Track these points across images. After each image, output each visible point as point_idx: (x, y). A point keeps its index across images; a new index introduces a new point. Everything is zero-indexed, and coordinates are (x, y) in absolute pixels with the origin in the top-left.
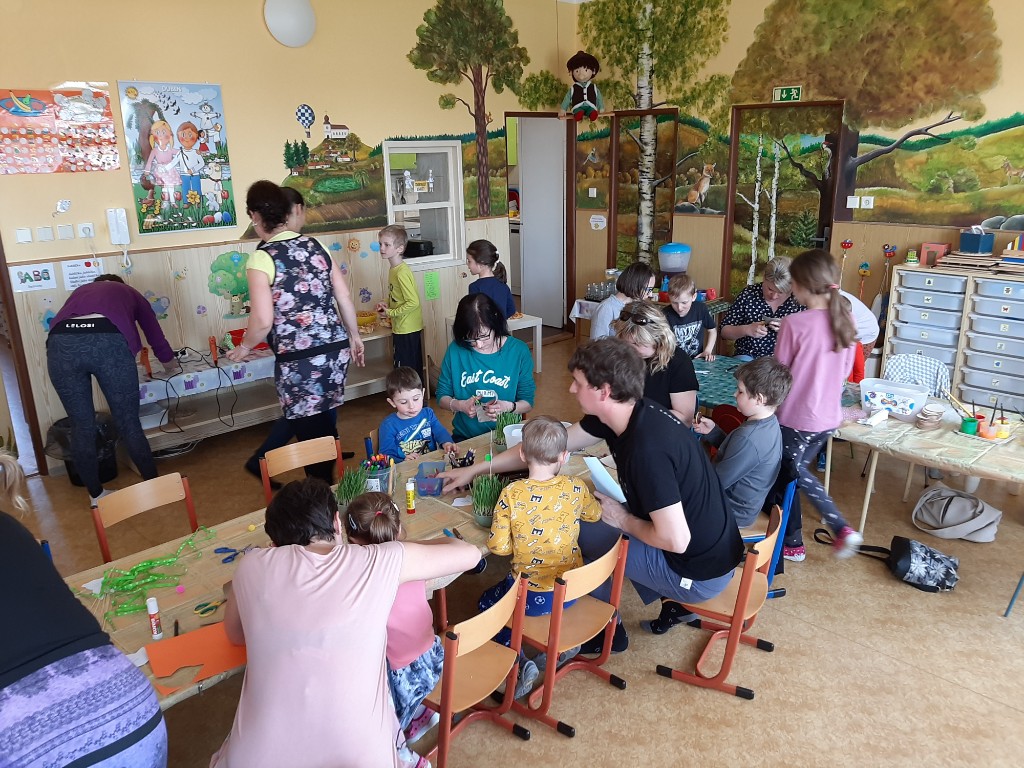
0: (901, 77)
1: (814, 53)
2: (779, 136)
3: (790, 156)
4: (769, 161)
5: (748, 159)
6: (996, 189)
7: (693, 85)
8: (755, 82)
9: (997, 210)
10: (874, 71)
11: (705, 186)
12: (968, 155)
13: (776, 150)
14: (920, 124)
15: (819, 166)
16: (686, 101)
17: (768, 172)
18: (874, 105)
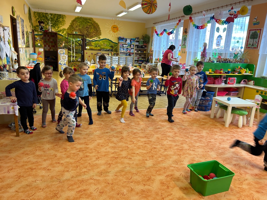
0: (91, 33)
1: (79, 28)
2: (74, 38)
3: (76, 41)
6: (103, 46)
8: (71, 30)
9: (103, 49)
10: (87, 31)
11: (63, 45)
12: (99, 43)
13: (74, 40)
14: (94, 39)
15: (81, 43)
17: (73, 43)
18: (88, 36)
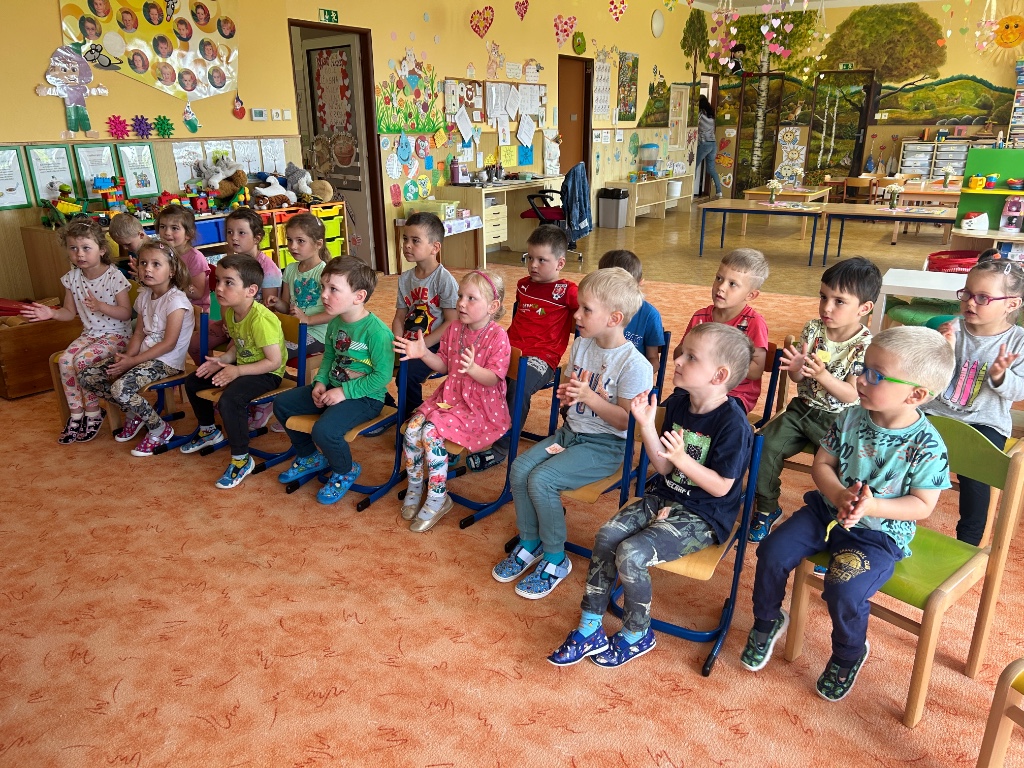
1: (861, 48)
2: (839, 86)
3: (844, 96)
4: (833, 98)
5: (822, 98)
6: (943, 107)
7: (794, 60)
8: (829, 60)
11: (799, 112)
12: (931, 94)
13: (837, 93)
14: (911, 81)
16: (789, 69)
17: (832, 104)
